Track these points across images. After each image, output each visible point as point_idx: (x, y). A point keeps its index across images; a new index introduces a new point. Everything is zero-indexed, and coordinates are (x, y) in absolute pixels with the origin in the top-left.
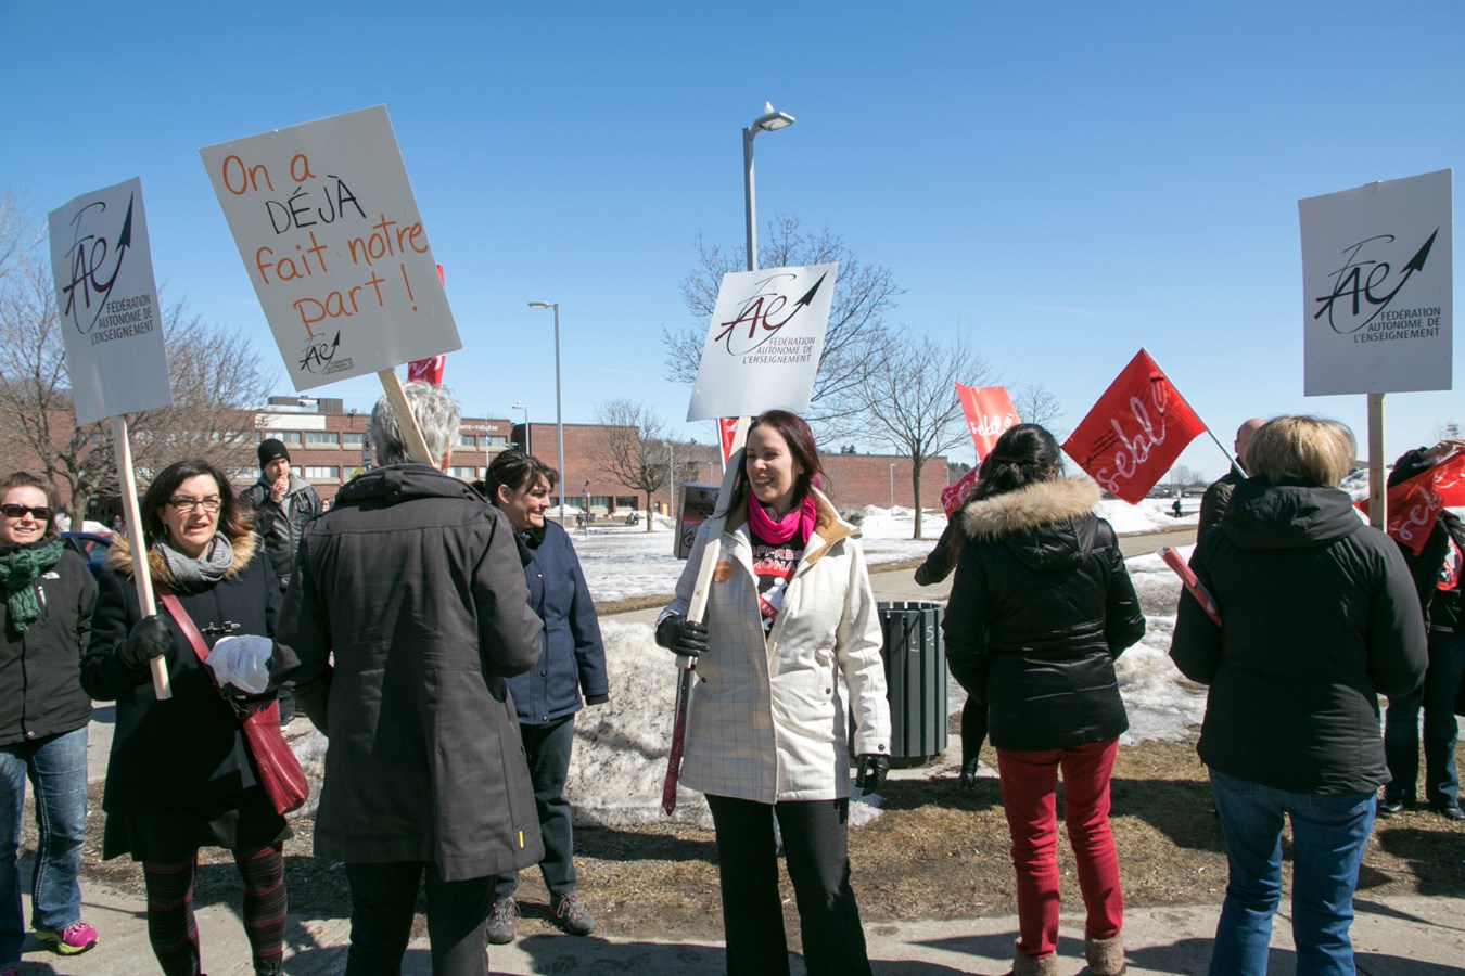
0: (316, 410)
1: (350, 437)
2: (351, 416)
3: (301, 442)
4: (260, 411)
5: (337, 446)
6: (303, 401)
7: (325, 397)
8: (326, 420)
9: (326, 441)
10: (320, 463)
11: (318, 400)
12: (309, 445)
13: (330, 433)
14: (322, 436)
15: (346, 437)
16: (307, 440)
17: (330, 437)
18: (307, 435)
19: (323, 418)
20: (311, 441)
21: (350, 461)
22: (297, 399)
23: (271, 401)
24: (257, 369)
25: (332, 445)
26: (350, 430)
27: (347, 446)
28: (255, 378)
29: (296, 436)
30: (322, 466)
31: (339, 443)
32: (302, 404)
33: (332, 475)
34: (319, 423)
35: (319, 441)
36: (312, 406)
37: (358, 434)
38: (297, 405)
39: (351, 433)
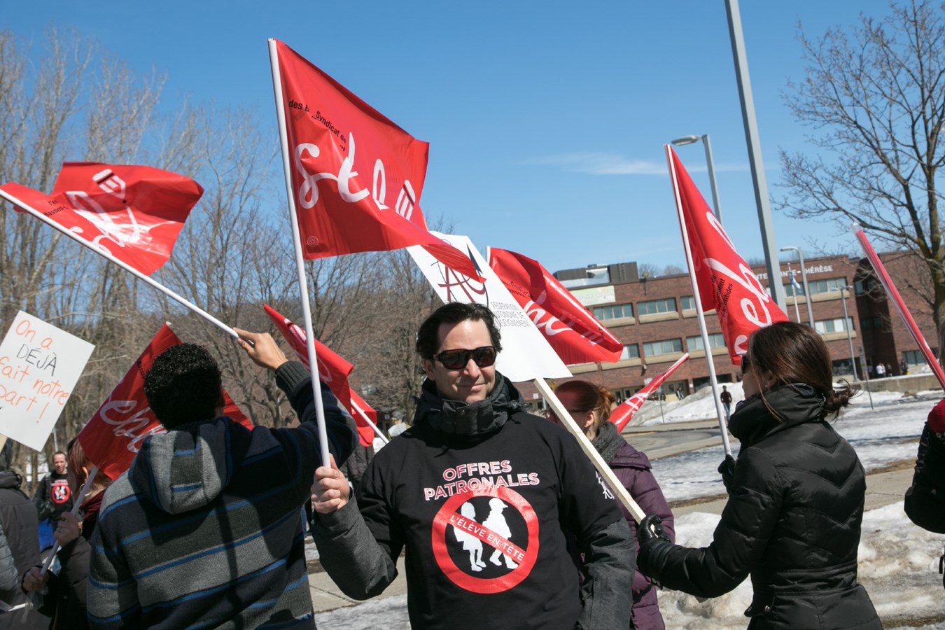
0: (606, 280)
1: (646, 306)
2: (644, 281)
5: (632, 320)
6: (592, 271)
7: (615, 262)
8: (616, 291)
9: (618, 315)
11: (609, 267)
13: (622, 305)
14: (613, 309)
15: (640, 307)
17: (623, 309)
19: (614, 288)
21: (650, 335)
22: (584, 270)
25: (627, 319)
26: (644, 298)
27: (644, 317)
31: (633, 316)
32: (590, 276)
33: (631, 355)
34: (607, 295)
35: (612, 317)
36: (601, 276)
37: (655, 301)
38: (584, 277)
39: (646, 302)
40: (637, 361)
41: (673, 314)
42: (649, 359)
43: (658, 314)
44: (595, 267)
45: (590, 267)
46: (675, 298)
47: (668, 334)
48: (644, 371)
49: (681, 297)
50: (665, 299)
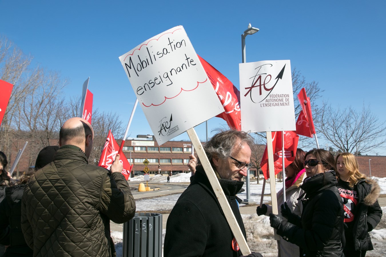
0: (152, 139)
1: (162, 149)
3: (146, 150)
4: (133, 140)
5: (158, 152)
6: (148, 136)
8: (155, 143)
9: (154, 150)
10: (152, 158)
11: (153, 136)
12: (149, 151)
13: (156, 147)
14: (153, 148)
15: (161, 148)
16: (148, 150)
17: (156, 148)
18: (148, 148)
19: (154, 142)
20: (149, 150)
21: (162, 157)
22: (146, 136)
23: (138, 136)
24: (121, 126)
25: (157, 151)
27: (161, 152)
28: (120, 129)
29: (144, 148)
30: (153, 159)
31: (158, 151)
32: (148, 138)
33: (156, 162)
34: (152, 144)
35: (152, 150)
36: (150, 138)
37: (165, 147)
38: (146, 138)
39: (163, 147)
40: (158, 164)
41: (169, 152)
42: (161, 163)
43: (165, 151)
44: (149, 135)
45: (148, 135)
46: (171, 148)
47: (167, 157)
48: (159, 167)
49: (172, 147)
50: (168, 147)
